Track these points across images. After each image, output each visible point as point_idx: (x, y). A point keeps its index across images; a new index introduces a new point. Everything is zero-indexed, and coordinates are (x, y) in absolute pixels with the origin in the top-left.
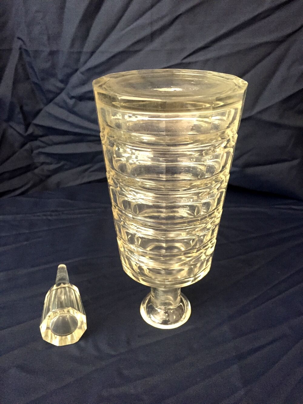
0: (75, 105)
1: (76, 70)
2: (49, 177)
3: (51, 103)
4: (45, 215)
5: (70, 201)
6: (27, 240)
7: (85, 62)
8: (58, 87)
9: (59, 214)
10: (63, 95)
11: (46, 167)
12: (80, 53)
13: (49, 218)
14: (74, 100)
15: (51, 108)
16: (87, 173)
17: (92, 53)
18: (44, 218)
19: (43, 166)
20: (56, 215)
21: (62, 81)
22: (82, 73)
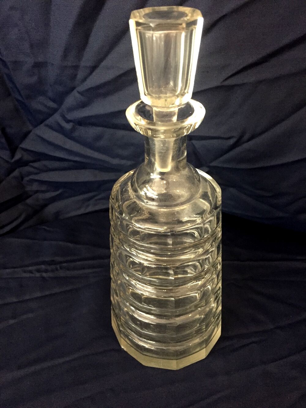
0: (73, 130)
1: (73, 89)
2: (45, 206)
3: (42, 125)
4: (38, 271)
5: (71, 245)
6: (14, 317)
7: (85, 79)
8: (49, 108)
9: (57, 270)
10: (57, 117)
11: (41, 196)
12: (76, 67)
13: (44, 275)
14: (71, 124)
15: (43, 131)
16: (92, 202)
17: (93, 68)
18: (38, 275)
19: (36, 195)
20: (52, 271)
21: (54, 101)
22: (81, 93)
